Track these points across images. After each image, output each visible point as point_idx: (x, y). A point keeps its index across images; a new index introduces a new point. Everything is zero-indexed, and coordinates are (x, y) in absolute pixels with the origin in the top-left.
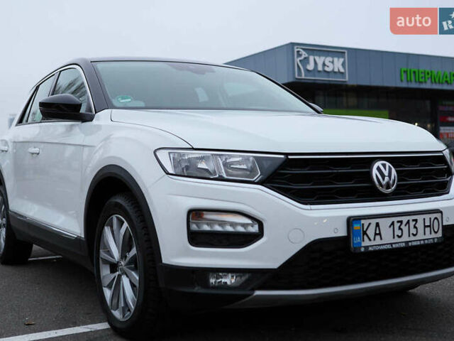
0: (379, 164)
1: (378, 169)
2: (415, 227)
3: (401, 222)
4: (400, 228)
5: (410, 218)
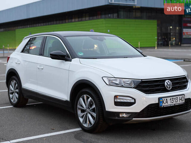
0: (167, 81)
1: (167, 83)
2: (177, 100)
3: (173, 98)
4: (173, 100)
5: (176, 97)
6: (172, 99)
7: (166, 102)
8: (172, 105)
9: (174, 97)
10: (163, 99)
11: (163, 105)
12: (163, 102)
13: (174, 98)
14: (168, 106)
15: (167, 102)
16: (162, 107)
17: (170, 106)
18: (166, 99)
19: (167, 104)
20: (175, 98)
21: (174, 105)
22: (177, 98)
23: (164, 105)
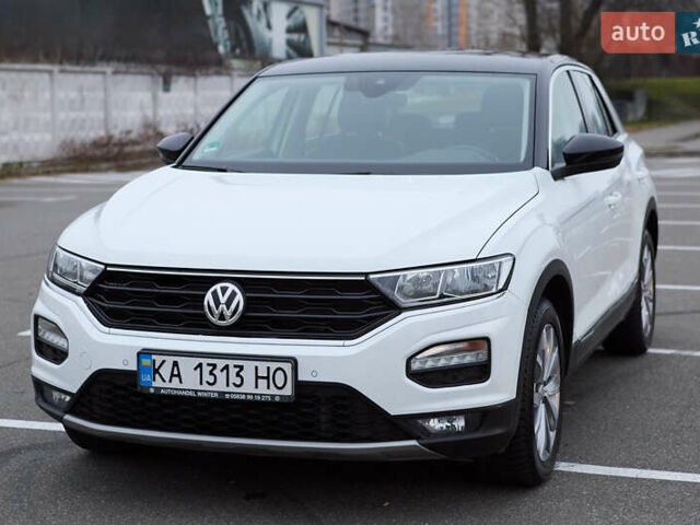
0: (218, 287)
1: (215, 294)
2: (239, 376)
3: (214, 366)
4: (211, 373)
5: (231, 363)
6: (207, 369)
7: (172, 375)
8: (205, 394)
9: (221, 363)
10: (158, 359)
11: (154, 384)
12: (156, 371)
13: (220, 367)
14: (185, 393)
15: (179, 375)
16: (152, 390)
17: (191, 394)
18: (170, 360)
19: (175, 383)
20: (227, 367)
21: (216, 395)
22: (241, 368)
23: (158, 383)
